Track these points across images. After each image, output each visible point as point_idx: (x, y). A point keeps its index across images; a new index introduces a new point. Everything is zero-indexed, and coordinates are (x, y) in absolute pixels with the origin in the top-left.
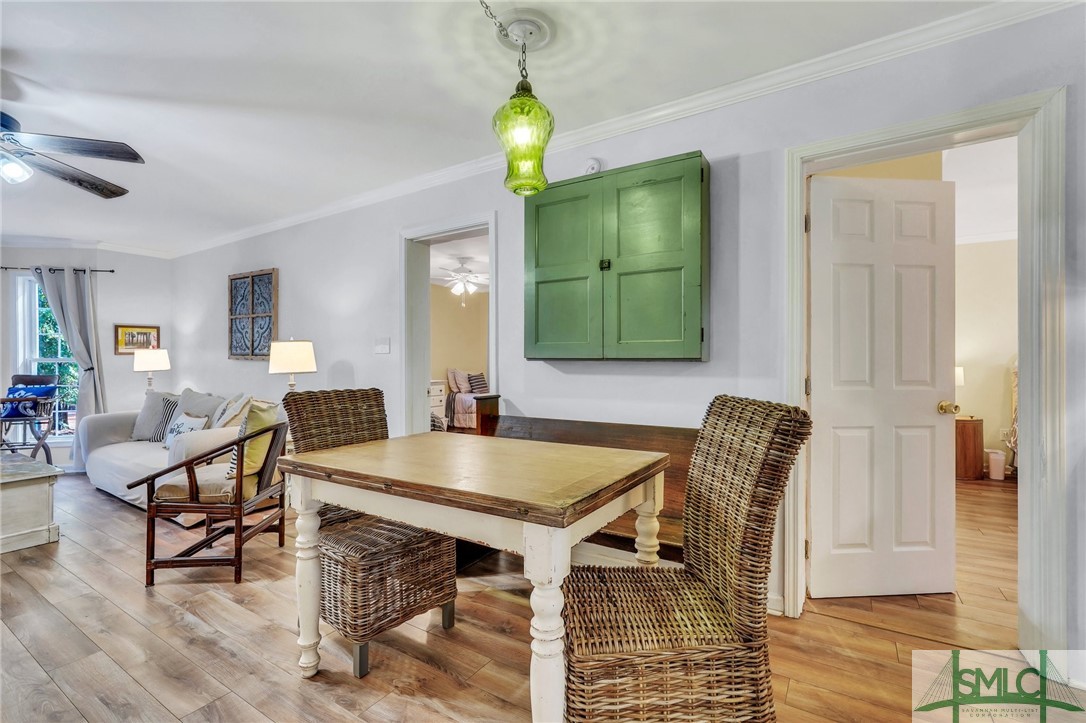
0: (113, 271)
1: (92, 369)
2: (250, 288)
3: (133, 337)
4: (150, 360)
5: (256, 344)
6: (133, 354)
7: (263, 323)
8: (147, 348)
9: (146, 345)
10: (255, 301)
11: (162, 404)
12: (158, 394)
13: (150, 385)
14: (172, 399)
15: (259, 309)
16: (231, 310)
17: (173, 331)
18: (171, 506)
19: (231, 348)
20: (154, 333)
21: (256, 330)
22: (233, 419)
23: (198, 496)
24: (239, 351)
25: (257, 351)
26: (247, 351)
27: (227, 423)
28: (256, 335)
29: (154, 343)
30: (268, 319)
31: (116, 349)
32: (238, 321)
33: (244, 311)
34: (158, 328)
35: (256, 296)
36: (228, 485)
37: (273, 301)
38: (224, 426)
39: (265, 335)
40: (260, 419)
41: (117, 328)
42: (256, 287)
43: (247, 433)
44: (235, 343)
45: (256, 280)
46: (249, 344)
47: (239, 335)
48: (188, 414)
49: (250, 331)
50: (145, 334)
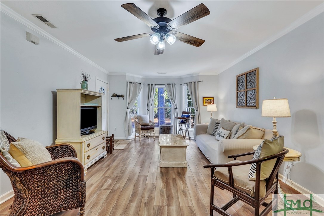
0: (202, 81)
1: (198, 110)
2: (245, 79)
3: (207, 101)
4: (211, 107)
5: (248, 102)
6: (207, 106)
7: (251, 93)
8: (211, 104)
9: (210, 103)
10: (248, 84)
11: (215, 123)
12: (214, 119)
13: (211, 116)
14: (218, 121)
15: (249, 87)
16: (237, 89)
17: (218, 98)
18: (221, 183)
19: (237, 103)
20: (212, 99)
21: (248, 96)
22: (242, 135)
23: (233, 184)
24: (240, 105)
25: (248, 105)
26: (244, 105)
27: (240, 137)
28: (248, 98)
29: (212, 102)
30: (254, 91)
31: (203, 104)
32: (240, 93)
33: (243, 88)
34: (213, 98)
35: (248, 82)
36: (250, 185)
37: (257, 82)
38: (238, 138)
39: (252, 97)
40: (270, 148)
41: (203, 98)
42: (248, 78)
43: (262, 157)
44: (239, 102)
45: (248, 75)
46: (245, 102)
47: (240, 98)
48: (223, 128)
49: (245, 96)
50: (210, 99)
